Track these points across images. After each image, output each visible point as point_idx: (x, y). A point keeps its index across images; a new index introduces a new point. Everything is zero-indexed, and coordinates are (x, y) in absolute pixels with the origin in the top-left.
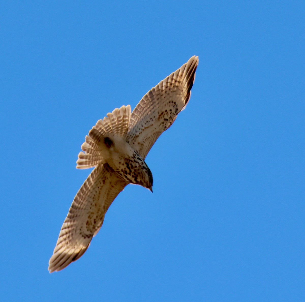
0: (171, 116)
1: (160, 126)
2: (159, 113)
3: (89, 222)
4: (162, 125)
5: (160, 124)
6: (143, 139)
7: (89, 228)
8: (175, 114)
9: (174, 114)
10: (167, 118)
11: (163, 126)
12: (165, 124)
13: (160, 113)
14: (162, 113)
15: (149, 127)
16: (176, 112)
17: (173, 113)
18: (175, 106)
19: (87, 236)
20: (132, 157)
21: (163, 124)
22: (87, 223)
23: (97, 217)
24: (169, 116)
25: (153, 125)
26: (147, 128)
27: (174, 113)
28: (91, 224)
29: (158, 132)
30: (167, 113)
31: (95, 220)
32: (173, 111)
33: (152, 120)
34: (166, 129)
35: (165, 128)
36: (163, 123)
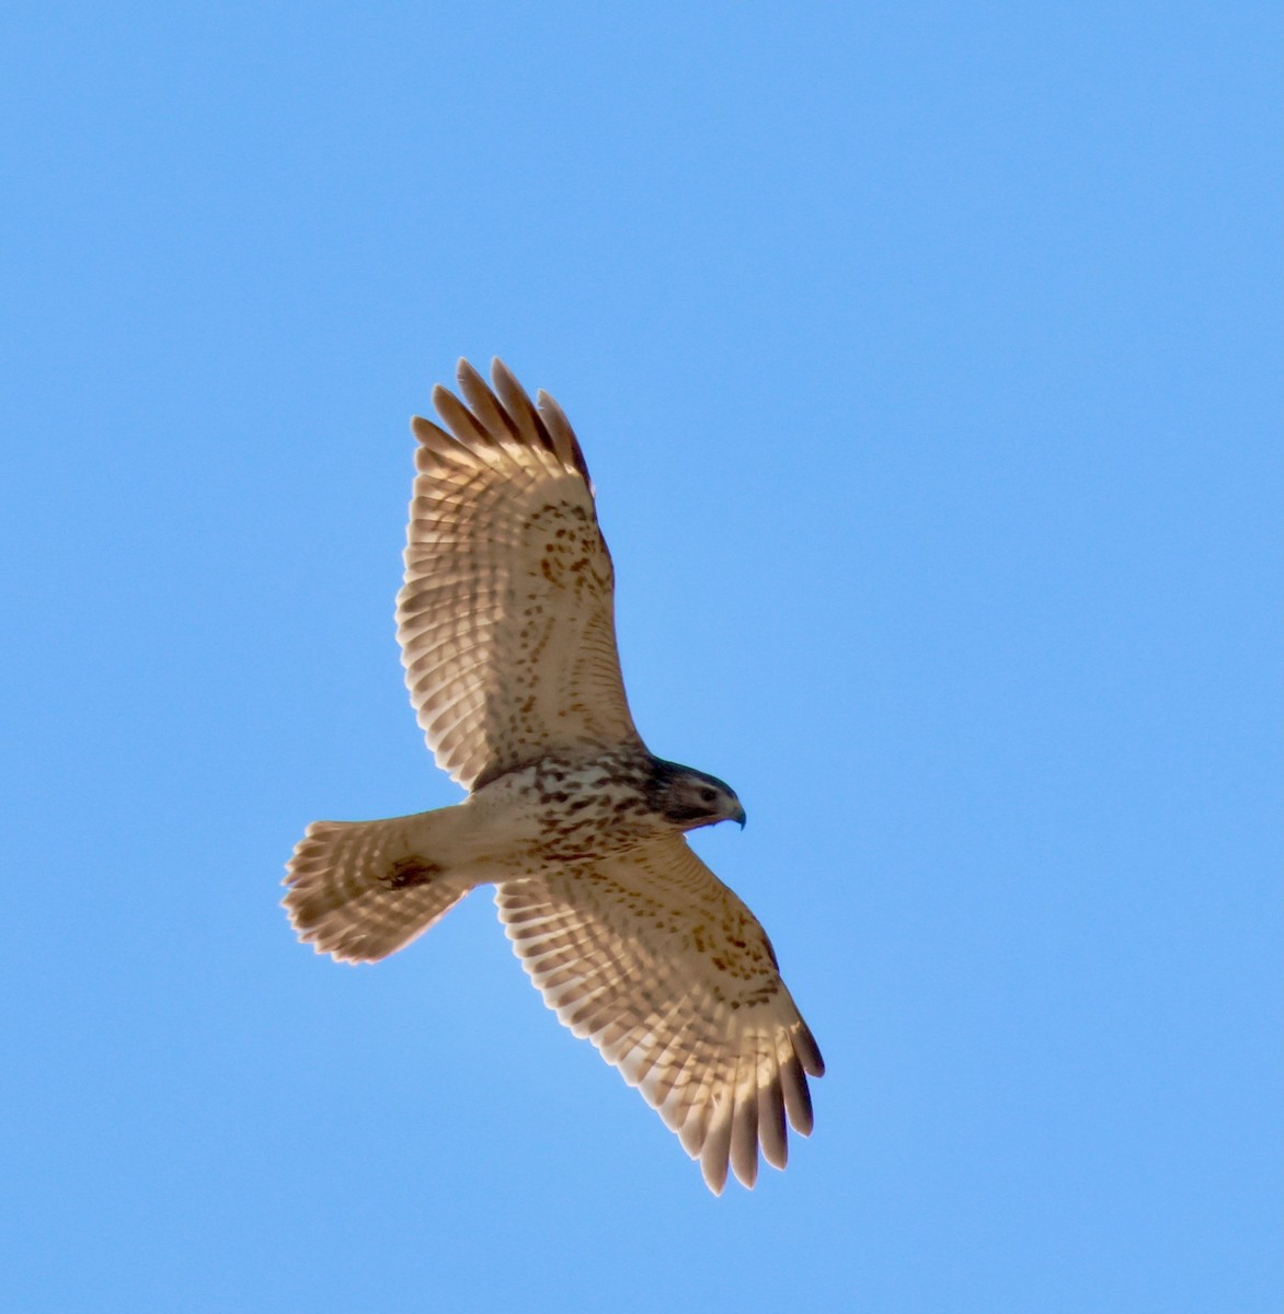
0: (585, 542)
1: (580, 599)
2: (533, 574)
3: (720, 956)
4: (585, 591)
5: (578, 592)
6: (561, 690)
7: (742, 969)
8: (590, 524)
9: (588, 527)
10: (578, 556)
11: (591, 587)
12: (589, 576)
13: (539, 570)
14: (545, 565)
15: (546, 638)
16: (583, 518)
17: (581, 529)
18: (562, 510)
19: (764, 991)
20: (544, 832)
21: (585, 585)
22: (720, 965)
23: (726, 928)
24: (577, 546)
25: (553, 620)
26: (542, 644)
27: (583, 524)
28: (736, 956)
29: (593, 619)
30: (561, 549)
31: (730, 939)
32: (572, 523)
33: (534, 612)
34: (608, 585)
35: (606, 583)
36: (580, 581)
